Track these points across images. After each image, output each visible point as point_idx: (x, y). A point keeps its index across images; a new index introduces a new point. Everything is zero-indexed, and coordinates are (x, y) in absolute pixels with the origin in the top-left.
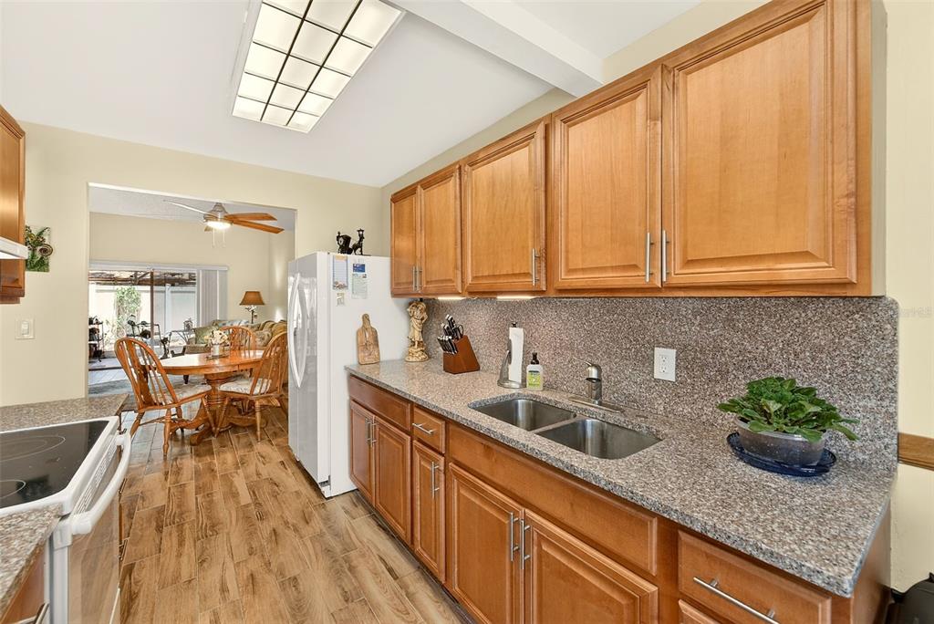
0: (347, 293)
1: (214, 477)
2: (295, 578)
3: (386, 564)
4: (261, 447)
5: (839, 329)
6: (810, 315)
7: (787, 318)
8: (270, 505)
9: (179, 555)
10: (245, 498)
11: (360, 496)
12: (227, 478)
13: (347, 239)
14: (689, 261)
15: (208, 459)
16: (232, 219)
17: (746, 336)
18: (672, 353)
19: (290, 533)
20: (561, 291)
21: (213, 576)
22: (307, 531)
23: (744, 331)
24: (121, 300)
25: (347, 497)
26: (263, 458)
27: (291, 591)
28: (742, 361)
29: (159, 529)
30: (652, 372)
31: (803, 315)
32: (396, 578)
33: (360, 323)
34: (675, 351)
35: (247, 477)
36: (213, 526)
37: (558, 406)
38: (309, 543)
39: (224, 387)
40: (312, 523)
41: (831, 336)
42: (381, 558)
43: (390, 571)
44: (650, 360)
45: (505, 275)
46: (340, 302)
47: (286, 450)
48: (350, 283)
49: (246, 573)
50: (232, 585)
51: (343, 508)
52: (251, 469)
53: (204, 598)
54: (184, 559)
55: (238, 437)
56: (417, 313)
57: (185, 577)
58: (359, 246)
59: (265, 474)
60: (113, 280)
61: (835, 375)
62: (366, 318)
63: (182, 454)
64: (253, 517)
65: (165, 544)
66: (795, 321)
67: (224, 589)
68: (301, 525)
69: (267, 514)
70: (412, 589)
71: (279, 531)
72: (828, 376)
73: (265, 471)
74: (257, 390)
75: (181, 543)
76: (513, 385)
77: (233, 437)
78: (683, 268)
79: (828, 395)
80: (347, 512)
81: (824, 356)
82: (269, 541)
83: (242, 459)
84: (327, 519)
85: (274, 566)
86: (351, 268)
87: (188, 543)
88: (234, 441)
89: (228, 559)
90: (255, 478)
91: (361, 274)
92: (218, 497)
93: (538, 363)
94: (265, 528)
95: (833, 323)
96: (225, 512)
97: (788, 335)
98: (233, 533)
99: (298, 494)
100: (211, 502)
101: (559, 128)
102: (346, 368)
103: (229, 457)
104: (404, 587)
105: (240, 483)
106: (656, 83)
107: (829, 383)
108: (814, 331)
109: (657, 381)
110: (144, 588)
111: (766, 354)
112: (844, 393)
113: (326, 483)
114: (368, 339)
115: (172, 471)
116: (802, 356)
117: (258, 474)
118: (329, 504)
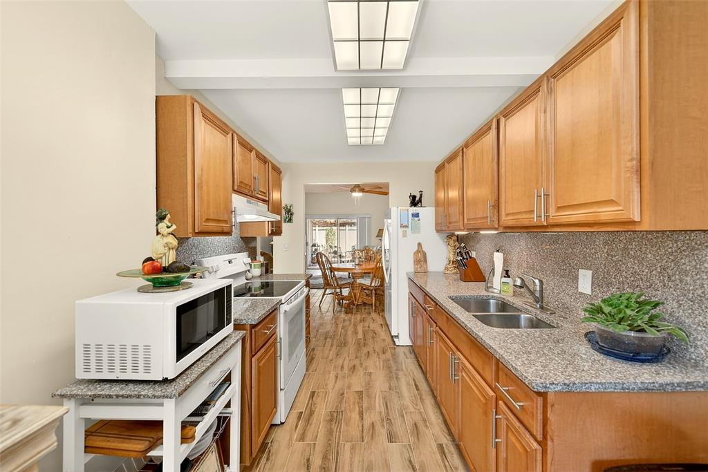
0: (409, 230)
1: (350, 324)
2: (371, 373)
3: (415, 383)
4: (374, 315)
5: (700, 257)
6: (680, 245)
7: (664, 247)
8: (370, 341)
9: (330, 350)
10: (360, 335)
11: (413, 350)
12: (355, 325)
13: (414, 197)
14: (558, 207)
15: (350, 315)
16: (362, 190)
17: (636, 262)
18: (589, 273)
19: (375, 355)
20: (505, 228)
21: (340, 362)
22: (383, 357)
23: (634, 258)
24: (327, 235)
25: (408, 347)
26: (373, 321)
27: (368, 377)
28: (633, 281)
29: (326, 339)
30: (577, 287)
31: (675, 245)
32: (418, 389)
33: (416, 248)
34: (591, 271)
35: (363, 327)
36: (345, 343)
37: (514, 305)
38: (382, 362)
39: (359, 281)
40: (386, 355)
41: (694, 263)
42: (414, 380)
43: (416, 386)
44: (576, 278)
45: (480, 218)
46: (405, 235)
47: (384, 318)
48: (410, 224)
49: (352, 364)
50: (346, 367)
51: (404, 352)
52: (367, 324)
53: (335, 367)
54: (332, 352)
55: (365, 309)
56: (452, 242)
57: (330, 358)
58: (420, 201)
59: (371, 328)
60: (326, 224)
61: (696, 295)
62: (419, 244)
63: (340, 311)
64: (360, 345)
65: (326, 344)
66: (670, 250)
67: (342, 367)
68: (381, 353)
69: (367, 344)
70: (424, 397)
71: (370, 353)
72: (691, 295)
73: (372, 326)
74: (373, 285)
75: (332, 346)
76: (496, 291)
77: (363, 308)
78: (556, 212)
79: (690, 311)
80: (405, 354)
81: (689, 279)
82: (365, 355)
83: (364, 318)
84: (394, 355)
85: (364, 365)
86: (410, 216)
87: (335, 347)
88: (363, 310)
89: (347, 356)
90: (367, 328)
91: (416, 219)
92: (349, 333)
93: (509, 277)
94: (365, 350)
95: (696, 252)
96: (351, 339)
97: (664, 261)
98: (351, 348)
99: (384, 340)
100: (346, 333)
101: (502, 120)
102: (407, 274)
103: (359, 317)
104: (421, 395)
105: (360, 329)
106: (544, 87)
107: (691, 301)
108: (682, 258)
109: (581, 293)
110: (317, 356)
111: (649, 276)
112: (702, 310)
113: (397, 337)
114: (421, 258)
115: (335, 318)
116: (673, 278)
117: (369, 327)
118: (398, 349)
